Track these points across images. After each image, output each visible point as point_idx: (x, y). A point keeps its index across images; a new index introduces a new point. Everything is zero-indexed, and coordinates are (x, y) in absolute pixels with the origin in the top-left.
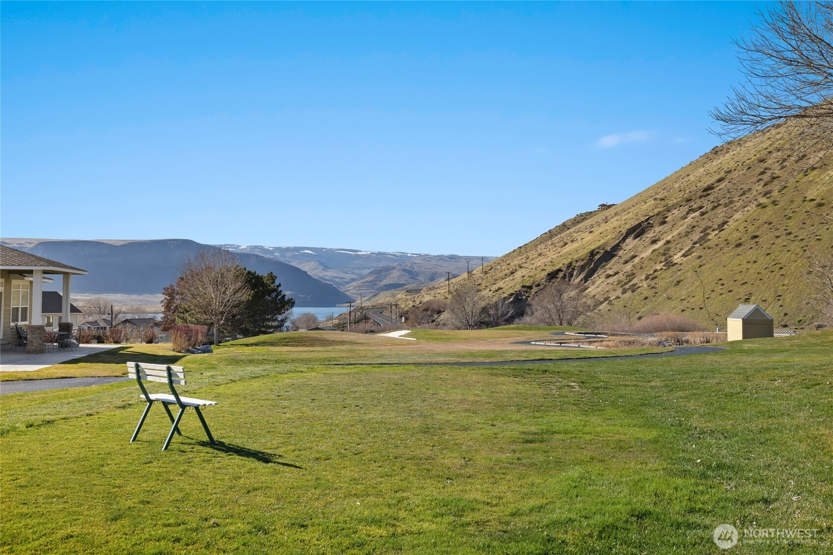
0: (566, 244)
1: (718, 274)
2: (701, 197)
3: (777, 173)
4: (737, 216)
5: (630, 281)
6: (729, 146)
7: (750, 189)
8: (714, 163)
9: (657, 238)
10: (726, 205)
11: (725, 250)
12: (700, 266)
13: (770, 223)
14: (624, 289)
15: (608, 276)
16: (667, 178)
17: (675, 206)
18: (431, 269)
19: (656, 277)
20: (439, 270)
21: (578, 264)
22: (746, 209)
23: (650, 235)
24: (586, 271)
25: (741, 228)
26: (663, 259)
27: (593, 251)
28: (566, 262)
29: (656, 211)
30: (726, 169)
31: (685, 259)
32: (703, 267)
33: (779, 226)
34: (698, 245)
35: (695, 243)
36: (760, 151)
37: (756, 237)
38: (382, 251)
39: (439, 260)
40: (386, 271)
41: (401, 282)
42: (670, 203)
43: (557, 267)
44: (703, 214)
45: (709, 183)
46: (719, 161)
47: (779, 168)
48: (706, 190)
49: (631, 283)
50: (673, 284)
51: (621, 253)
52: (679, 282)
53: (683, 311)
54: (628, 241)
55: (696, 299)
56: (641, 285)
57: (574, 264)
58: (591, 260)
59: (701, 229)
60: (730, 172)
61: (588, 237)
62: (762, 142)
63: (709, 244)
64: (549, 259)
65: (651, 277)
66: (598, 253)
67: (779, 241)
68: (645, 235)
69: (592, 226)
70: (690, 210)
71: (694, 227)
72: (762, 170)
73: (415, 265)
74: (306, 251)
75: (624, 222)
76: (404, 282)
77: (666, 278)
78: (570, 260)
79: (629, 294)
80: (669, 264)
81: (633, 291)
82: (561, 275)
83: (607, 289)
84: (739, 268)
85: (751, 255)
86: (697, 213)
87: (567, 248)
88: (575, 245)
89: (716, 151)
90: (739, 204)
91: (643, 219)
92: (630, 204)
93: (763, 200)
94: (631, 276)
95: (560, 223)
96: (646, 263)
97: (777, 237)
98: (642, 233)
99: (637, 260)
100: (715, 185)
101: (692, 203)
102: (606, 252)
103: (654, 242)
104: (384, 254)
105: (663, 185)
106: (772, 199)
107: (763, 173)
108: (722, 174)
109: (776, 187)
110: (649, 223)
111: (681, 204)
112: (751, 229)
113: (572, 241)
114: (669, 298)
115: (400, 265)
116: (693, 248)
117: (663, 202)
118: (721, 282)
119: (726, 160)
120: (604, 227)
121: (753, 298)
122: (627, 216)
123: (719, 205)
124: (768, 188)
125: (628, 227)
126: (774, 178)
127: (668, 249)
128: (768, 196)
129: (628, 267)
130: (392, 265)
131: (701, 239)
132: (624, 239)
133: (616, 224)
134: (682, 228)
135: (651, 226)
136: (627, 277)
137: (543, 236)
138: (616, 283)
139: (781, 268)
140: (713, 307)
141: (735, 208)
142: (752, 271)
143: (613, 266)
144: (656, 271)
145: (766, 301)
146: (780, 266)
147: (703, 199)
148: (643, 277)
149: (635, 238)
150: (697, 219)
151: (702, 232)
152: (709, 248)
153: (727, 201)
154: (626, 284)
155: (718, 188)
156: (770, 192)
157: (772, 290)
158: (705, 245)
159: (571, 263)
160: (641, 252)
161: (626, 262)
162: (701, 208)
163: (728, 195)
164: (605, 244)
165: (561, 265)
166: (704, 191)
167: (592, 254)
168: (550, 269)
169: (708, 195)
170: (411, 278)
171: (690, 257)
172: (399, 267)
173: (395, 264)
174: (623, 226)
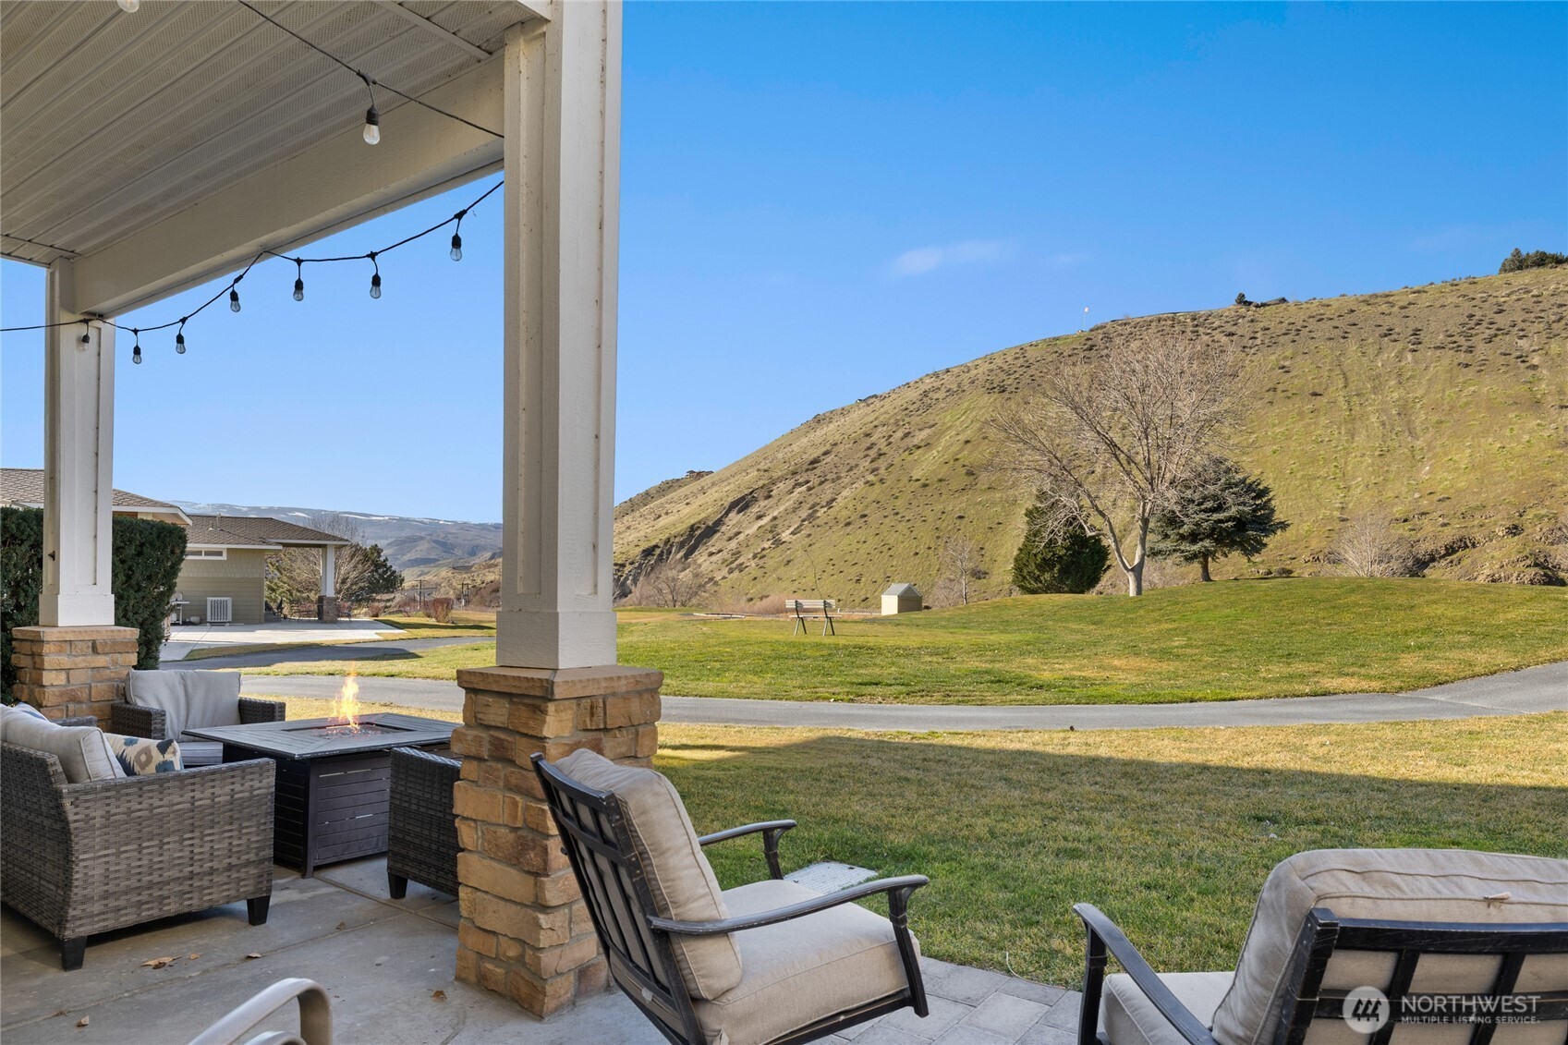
0: (660, 516)
1: (829, 554)
2: (807, 470)
3: (885, 450)
4: (845, 493)
5: (736, 560)
6: (831, 416)
7: (857, 465)
8: (818, 433)
9: (762, 513)
10: (833, 481)
11: (835, 528)
12: (810, 545)
13: (878, 502)
14: (730, 569)
15: (711, 554)
16: (767, 447)
17: (780, 479)
18: (471, 540)
19: (764, 556)
20: (482, 542)
21: (677, 540)
22: (854, 486)
23: (754, 510)
24: (686, 548)
25: (850, 506)
26: (770, 536)
27: (693, 526)
28: (664, 537)
29: (760, 483)
30: (831, 441)
31: (794, 537)
32: (813, 547)
33: (886, 506)
34: (806, 523)
35: (804, 521)
36: (865, 424)
37: (865, 516)
38: (405, 515)
39: (481, 529)
40: (410, 542)
41: (431, 557)
42: (775, 475)
43: (654, 543)
44: (810, 489)
45: (815, 455)
46: (824, 432)
47: (885, 444)
48: (812, 463)
49: (737, 562)
50: (783, 563)
51: (724, 528)
52: (789, 562)
53: (795, 592)
54: (730, 515)
55: (807, 579)
56: (748, 564)
57: (672, 540)
58: (691, 536)
59: (809, 506)
60: (836, 444)
61: (686, 510)
62: (866, 415)
63: (818, 522)
64: (642, 533)
65: (759, 555)
66: (699, 527)
67: (887, 521)
68: (749, 510)
69: (686, 497)
70: (796, 484)
71: (801, 503)
72: (868, 445)
73: (449, 536)
74: (297, 514)
75: (725, 494)
76: (436, 557)
77: (775, 558)
78: (667, 535)
79: (736, 573)
80: (778, 543)
81: (741, 571)
82: (658, 551)
83: (710, 569)
84: (849, 548)
85: (861, 535)
86: (804, 488)
87: (663, 522)
88: (671, 519)
89: (819, 420)
90: (846, 480)
91: (747, 492)
92: (728, 473)
93: (871, 478)
94: (737, 554)
95: (642, 490)
96: (752, 540)
97: (885, 517)
98: (746, 507)
99: (741, 537)
100: (821, 458)
101: (798, 477)
102: (708, 527)
103: (759, 517)
104: (408, 520)
105: (764, 453)
106: (880, 477)
107: (869, 448)
108: (828, 447)
109: (882, 463)
110: (753, 497)
111: (786, 477)
112: (860, 507)
113: (667, 514)
114: (779, 579)
115: (430, 535)
116: (801, 525)
117: (766, 474)
118: (832, 562)
119: (829, 431)
120: (701, 499)
121: (863, 579)
122: (728, 488)
123: (826, 480)
124: (875, 465)
125: (731, 499)
126: (881, 455)
127: (776, 526)
128: (875, 473)
129: (733, 544)
130: (418, 534)
131: (810, 516)
132: (727, 514)
133: (716, 496)
134: (789, 503)
135: (755, 500)
136: (732, 555)
137: (623, 505)
138: (720, 562)
139: (890, 549)
140: (825, 588)
141: (843, 485)
142: (862, 551)
143: (716, 542)
144: (763, 549)
145: (875, 582)
146: (888, 546)
147: (809, 472)
148: (751, 556)
149: (739, 512)
150: (803, 494)
151: (810, 509)
152: (818, 526)
153: (835, 476)
154: (732, 563)
155: (825, 462)
156: (877, 469)
157: (882, 571)
158: (813, 523)
159: (669, 539)
160: (746, 528)
161: (730, 539)
162: (808, 482)
163: (835, 471)
164: (706, 518)
165: (657, 541)
166: (810, 464)
167: (692, 528)
168: (645, 545)
169: (815, 468)
170: (445, 552)
171: (799, 535)
172: (428, 538)
173: (423, 534)
174: (724, 499)
